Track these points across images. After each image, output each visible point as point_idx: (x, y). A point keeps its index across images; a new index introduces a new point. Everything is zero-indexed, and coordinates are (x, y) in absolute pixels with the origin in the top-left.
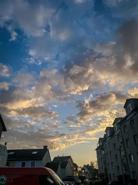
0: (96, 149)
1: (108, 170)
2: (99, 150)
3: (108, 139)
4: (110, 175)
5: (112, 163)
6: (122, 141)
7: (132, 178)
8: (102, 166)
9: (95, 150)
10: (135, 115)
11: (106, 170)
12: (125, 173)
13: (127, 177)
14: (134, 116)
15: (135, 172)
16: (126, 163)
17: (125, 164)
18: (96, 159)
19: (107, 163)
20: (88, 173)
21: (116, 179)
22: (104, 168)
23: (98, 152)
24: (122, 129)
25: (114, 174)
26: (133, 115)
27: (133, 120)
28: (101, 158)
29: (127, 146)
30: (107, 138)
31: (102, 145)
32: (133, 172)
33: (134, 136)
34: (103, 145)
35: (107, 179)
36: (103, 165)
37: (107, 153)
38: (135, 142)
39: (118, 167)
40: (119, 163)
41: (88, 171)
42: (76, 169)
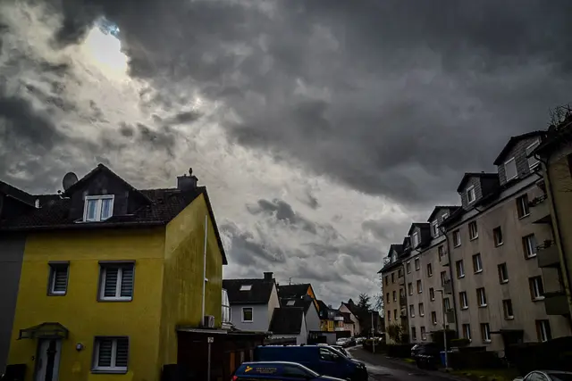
0: (383, 271)
1: (410, 321)
2: (389, 274)
3: (414, 253)
4: (414, 329)
5: (421, 304)
6: (448, 262)
7: (461, 336)
8: (395, 311)
9: (380, 272)
10: (481, 213)
11: (404, 318)
12: (447, 326)
13: (452, 335)
14: (477, 215)
15: (469, 325)
16: (452, 307)
17: (450, 310)
18: (380, 293)
19: (408, 305)
20: (352, 322)
21: (428, 339)
22: (399, 314)
23: (386, 277)
24: (451, 237)
25: (423, 328)
26: (475, 212)
27: (475, 222)
28: (394, 292)
29: (459, 274)
30: (411, 249)
31: (398, 264)
32: (465, 326)
33: (474, 257)
34: (401, 264)
35: (406, 337)
36: (398, 308)
37: (410, 284)
38: (475, 269)
39: (434, 314)
40: (438, 306)
41: (352, 317)
42: (323, 313)
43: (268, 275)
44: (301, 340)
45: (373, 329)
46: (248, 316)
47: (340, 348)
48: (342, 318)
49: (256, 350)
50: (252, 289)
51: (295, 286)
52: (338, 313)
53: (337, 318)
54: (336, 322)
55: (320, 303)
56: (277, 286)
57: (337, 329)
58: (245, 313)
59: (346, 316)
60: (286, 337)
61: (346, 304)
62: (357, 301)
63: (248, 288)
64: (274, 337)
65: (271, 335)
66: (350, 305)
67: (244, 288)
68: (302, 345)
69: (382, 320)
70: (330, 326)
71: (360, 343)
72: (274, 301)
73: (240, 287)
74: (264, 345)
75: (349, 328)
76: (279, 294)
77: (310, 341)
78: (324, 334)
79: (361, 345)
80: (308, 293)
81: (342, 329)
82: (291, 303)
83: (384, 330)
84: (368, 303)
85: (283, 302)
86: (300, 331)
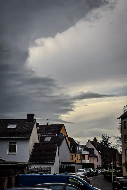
0: (122, 117)
9: (119, 118)
18: (120, 135)
20: (96, 157)
23: (125, 122)
41: (96, 152)
42: (73, 148)
43: (31, 117)
44: (54, 169)
45: (112, 163)
46: (13, 149)
47: (85, 178)
48: (87, 153)
49: (18, 178)
50: (17, 126)
51: (52, 125)
52: (85, 148)
53: (83, 153)
54: (83, 156)
55: (71, 140)
56: (38, 125)
57: (84, 161)
58: (10, 147)
59: (91, 151)
60: (43, 167)
61: (91, 142)
62: (100, 140)
63: (14, 126)
64: (33, 167)
65: (31, 165)
66: (94, 142)
67: (10, 126)
68: (55, 174)
69: (120, 156)
70: (78, 159)
71: (102, 173)
72: (34, 137)
73: (7, 126)
74: (24, 174)
75: (94, 161)
76: (39, 132)
77: (62, 170)
78: (73, 165)
79: (102, 175)
80: (62, 131)
81: (88, 162)
82: (48, 139)
83: (121, 164)
84: (109, 142)
85: (41, 139)
86: (54, 162)
